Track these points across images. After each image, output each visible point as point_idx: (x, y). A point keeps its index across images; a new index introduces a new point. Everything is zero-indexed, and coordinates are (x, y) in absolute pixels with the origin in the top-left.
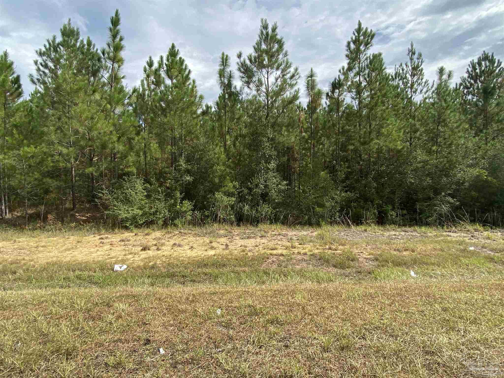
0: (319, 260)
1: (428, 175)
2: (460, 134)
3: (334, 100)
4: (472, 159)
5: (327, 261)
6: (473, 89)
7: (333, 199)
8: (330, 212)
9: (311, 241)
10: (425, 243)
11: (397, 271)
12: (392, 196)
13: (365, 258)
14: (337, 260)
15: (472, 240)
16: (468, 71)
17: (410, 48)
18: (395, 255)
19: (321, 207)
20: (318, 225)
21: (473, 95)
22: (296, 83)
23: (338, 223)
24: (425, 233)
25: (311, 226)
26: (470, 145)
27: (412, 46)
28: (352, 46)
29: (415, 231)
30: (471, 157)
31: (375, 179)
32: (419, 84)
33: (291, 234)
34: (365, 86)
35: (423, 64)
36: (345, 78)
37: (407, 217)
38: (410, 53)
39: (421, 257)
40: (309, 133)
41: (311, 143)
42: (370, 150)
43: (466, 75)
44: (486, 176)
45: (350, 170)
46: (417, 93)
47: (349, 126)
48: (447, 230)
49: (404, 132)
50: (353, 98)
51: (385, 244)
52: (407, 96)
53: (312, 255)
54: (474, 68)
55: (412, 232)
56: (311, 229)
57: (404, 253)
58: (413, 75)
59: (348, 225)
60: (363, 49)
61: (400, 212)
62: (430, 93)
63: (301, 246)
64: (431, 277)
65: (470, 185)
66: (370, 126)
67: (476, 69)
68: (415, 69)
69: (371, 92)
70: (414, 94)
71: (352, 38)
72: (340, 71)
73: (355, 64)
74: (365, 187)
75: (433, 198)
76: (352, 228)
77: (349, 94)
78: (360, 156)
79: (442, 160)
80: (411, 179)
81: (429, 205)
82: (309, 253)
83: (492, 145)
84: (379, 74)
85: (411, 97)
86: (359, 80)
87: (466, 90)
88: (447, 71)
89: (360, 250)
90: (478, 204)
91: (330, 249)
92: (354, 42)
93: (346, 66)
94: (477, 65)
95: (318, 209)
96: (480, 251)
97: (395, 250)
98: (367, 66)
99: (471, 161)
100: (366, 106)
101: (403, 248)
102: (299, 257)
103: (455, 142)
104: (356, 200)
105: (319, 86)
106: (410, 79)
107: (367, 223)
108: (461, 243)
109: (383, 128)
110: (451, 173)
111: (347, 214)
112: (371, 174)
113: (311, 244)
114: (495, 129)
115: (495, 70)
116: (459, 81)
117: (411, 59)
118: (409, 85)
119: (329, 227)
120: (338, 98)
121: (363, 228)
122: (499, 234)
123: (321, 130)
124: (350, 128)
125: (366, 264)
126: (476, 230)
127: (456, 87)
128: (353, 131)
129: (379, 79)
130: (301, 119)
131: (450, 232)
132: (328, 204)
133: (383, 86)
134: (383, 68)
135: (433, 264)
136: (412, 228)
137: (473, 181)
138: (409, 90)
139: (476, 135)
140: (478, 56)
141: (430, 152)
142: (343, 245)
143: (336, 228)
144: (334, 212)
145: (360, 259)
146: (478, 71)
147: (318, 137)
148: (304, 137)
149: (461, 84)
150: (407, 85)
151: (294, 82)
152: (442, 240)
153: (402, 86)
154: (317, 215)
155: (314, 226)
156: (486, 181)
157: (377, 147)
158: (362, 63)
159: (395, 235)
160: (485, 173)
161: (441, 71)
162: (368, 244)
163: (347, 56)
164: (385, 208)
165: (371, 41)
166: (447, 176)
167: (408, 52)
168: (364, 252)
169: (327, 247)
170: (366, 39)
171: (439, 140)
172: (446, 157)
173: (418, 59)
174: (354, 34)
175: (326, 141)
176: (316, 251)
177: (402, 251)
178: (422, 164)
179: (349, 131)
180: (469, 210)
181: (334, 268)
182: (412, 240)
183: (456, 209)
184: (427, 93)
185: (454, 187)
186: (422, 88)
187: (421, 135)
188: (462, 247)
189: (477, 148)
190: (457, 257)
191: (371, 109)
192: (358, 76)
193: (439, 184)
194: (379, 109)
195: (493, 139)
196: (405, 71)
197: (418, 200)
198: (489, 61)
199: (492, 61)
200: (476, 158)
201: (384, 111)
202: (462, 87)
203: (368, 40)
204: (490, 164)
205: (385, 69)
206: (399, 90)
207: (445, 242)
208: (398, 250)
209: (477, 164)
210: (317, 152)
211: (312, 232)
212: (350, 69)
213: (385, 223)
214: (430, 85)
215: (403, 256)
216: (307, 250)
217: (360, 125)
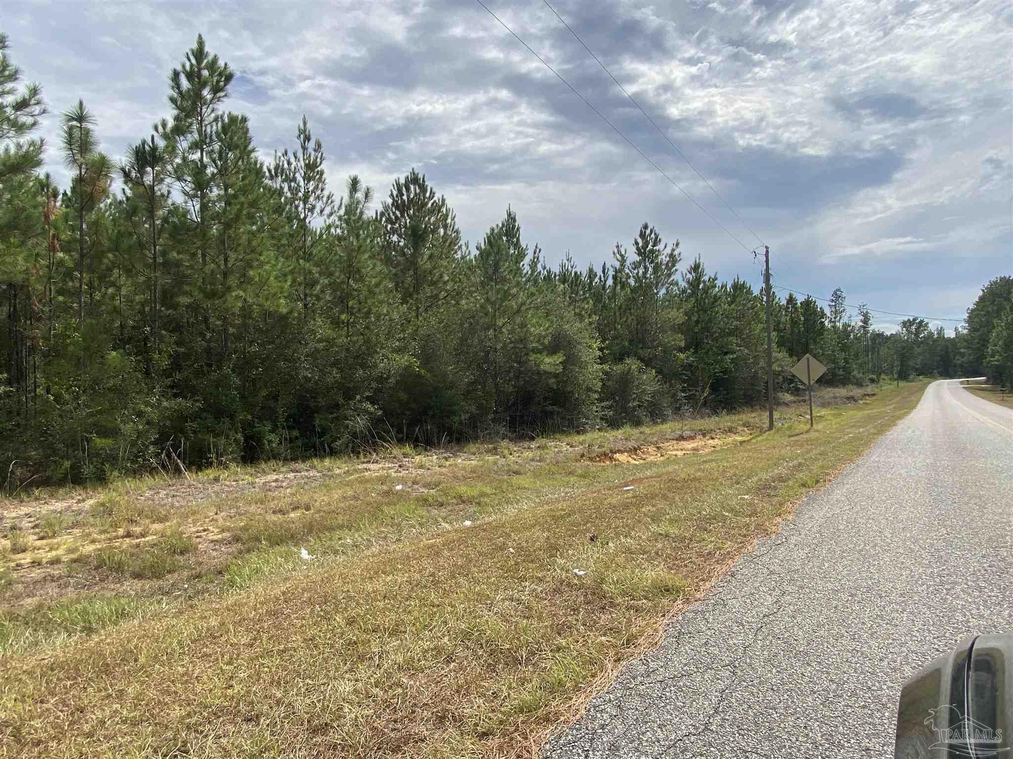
0: (96, 568)
1: (334, 365)
2: (382, 297)
3: (141, 189)
4: (399, 340)
5: (119, 568)
6: (400, 225)
7: (140, 414)
8: (132, 445)
9: (75, 525)
10: (329, 489)
11: (276, 555)
12: (271, 403)
13: (212, 541)
14: (143, 562)
15: (400, 472)
16: (392, 195)
17: (302, 127)
18: (274, 523)
19: (105, 437)
20: (101, 479)
21: (400, 236)
22: (34, 124)
23: (152, 471)
24: (329, 470)
25: (79, 484)
26: (395, 316)
27: (305, 123)
28: (185, 84)
29: (313, 467)
30: (397, 336)
31: (239, 369)
32: (318, 198)
33: (14, 515)
34: (213, 175)
35: (324, 162)
36: (167, 147)
37: (299, 443)
38: (302, 136)
39: (322, 517)
40: (76, 255)
41: (80, 280)
42: (227, 310)
43: (390, 201)
44: (418, 367)
45: (183, 350)
46: (315, 214)
47: (179, 253)
48: (365, 460)
49: (294, 281)
50: (186, 193)
51: (256, 503)
52: (298, 215)
53: (75, 561)
54: (400, 194)
55: (307, 471)
56: (78, 493)
57: (292, 515)
58: (306, 178)
59: (178, 471)
60: (209, 97)
61: (286, 433)
62: (334, 218)
63: (44, 542)
64: (336, 552)
65: (397, 382)
66: (226, 260)
67: (403, 195)
68: (311, 167)
69: (226, 190)
70: (309, 213)
71: (184, 66)
72: (156, 128)
73: (191, 124)
74: (217, 387)
75: (343, 405)
76: (186, 478)
77: (178, 183)
78: (206, 320)
79: (355, 338)
80: (306, 371)
81: (337, 418)
82: (65, 559)
83: (425, 320)
84: (241, 158)
85: (305, 218)
86: (201, 160)
87: (389, 226)
88: (363, 185)
89: (201, 525)
90: (408, 413)
91: (128, 535)
92: (190, 76)
93: (171, 123)
94: (404, 188)
95: (100, 442)
96: (410, 490)
97: (274, 512)
98: (218, 134)
99: (397, 343)
100: (217, 216)
101: (291, 504)
102: (36, 574)
103: (374, 310)
104: (195, 417)
105: (102, 148)
106: (302, 183)
107: (220, 463)
108: (382, 480)
109: (251, 267)
110: (370, 361)
111: (176, 447)
112: (230, 360)
113: (76, 531)
114: (428, 295)
115: (427, 203)
116: (380, 209)
117: (304, 148)
118: (300, 194)
119: (130, 484)
120: (152, 187)
121: (211, 473)
122: (435, 457)
123: (109, 250)
124: (181, 256)
125: (215, 553)
126: (405, 455)
127: (376, 218)
128: (187, 264)
129: (242, 167)
130: (52, 217)
131: (369, 462)
132: (128, 428)
133: (250, 184)
134: (250, 147)
135: (341, 527)
136: (308, 463)
137: (400, 375)
138: (302, 205)
139: (404, 301)
140: (405, 175)
141: (336, 323)
142: (161, 520)
143: (149, 480)
144: (144, 444)
145: (200, 546)
146: (405, 197)
147: (103, 267)
148: (61, 262)
149: (382, 214)
150: (297, 194)
151: (25, 119)
152: (356, 480)
153: (289, 195)
154: (98, 455)
155: (88, 484)
156: (419, 376)
157: (240, 304)
158: (206, 126)
159: (276, 481)
160: (416, 362)
161: (354, 184)
162: (219, 509)
163: (173, 100)
164: (258, 427)
165: (225, 85)
166: (364, 366)
167: (297, 133)
168: (210, 528)
169: (121, 531)
170: (215, 79)
171: (350, 303)
172: (362, 334)
173: (315, 150)
174: (189, 60)
175: (123, 278)
176: (89, 549)
177: (288, 512)
178: (324, 344)
179: (178, 264)
180: (396, 424)
181: (136, 581)
182: (306, 487)
183: (376, 422)
184: (332, 218)
185: (374, 385)
186: (323, 206)
187: (323, 292)
188: (385, 488)
189: (405, 322)
190: (379, 507)
191: (227, 226)
192: (199, 151)
193: (351, 381)
194: (245, 229)
195: (426, 311)
196: (293, 166)
197: (317, 410)
198: (419, 185)
199: (423, 188)
200: (404, 338)
201: (253, 234)
202: (384, 219)
203: (218, 82)
204: (423, 348)
205: (253, 150)
206: (283, 200)
207: (362, 481)
208: (280, 511)
209: (405, 348)
210: (100, 303)
211: (79, 502)
212: (179, 130)
213: (258, 459)
214: (337, 204)
215: (288, 522)
216: (60, 552)
217: (204, 256)
